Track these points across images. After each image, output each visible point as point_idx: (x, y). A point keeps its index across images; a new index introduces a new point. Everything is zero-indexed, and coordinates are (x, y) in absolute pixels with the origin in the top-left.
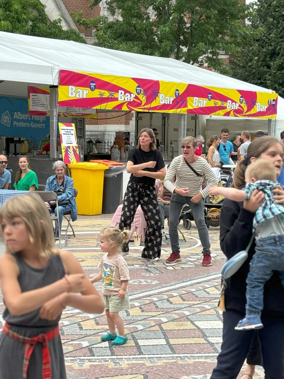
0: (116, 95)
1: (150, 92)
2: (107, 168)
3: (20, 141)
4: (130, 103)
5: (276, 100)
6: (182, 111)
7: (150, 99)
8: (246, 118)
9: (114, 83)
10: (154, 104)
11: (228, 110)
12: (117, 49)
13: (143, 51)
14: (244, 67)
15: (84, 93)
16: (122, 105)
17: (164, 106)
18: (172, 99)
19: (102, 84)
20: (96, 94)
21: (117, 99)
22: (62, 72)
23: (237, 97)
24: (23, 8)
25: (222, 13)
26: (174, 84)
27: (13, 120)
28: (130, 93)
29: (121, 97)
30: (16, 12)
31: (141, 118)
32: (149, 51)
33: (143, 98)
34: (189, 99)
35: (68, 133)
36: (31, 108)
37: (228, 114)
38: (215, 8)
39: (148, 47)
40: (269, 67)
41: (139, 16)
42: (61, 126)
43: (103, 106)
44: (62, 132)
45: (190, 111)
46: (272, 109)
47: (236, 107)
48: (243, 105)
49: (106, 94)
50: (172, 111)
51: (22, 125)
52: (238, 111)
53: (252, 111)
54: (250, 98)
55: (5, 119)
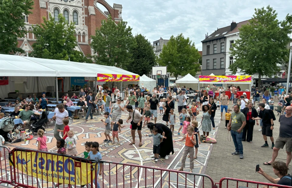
3: (79, 86)
4: (111, 80)
5: (139, 77)
6: (121, 81)
9: (108, 75)
10: (116, 80)
11: (130, 80)
15: (102, 78)
16: (109, 80)
19: (106, 76)
20: (105, 78)
21: (108, 79)
22: (98, 74)
23: (132, 77)
29: (110, 79)
30: (77, 55)
33: (114, 78)
34: (122, 78)
36: (85, 80)
40: (132, 66)
42: (99, 86)
43: (106, 81)
45: (123, 81)
46: (139, 79)
49: (107, 78)
50: (119, 81)
51: (79, 82)
52: (132, 80)
53: (135, 80)
54: (134, 77)
55: (75, 81)
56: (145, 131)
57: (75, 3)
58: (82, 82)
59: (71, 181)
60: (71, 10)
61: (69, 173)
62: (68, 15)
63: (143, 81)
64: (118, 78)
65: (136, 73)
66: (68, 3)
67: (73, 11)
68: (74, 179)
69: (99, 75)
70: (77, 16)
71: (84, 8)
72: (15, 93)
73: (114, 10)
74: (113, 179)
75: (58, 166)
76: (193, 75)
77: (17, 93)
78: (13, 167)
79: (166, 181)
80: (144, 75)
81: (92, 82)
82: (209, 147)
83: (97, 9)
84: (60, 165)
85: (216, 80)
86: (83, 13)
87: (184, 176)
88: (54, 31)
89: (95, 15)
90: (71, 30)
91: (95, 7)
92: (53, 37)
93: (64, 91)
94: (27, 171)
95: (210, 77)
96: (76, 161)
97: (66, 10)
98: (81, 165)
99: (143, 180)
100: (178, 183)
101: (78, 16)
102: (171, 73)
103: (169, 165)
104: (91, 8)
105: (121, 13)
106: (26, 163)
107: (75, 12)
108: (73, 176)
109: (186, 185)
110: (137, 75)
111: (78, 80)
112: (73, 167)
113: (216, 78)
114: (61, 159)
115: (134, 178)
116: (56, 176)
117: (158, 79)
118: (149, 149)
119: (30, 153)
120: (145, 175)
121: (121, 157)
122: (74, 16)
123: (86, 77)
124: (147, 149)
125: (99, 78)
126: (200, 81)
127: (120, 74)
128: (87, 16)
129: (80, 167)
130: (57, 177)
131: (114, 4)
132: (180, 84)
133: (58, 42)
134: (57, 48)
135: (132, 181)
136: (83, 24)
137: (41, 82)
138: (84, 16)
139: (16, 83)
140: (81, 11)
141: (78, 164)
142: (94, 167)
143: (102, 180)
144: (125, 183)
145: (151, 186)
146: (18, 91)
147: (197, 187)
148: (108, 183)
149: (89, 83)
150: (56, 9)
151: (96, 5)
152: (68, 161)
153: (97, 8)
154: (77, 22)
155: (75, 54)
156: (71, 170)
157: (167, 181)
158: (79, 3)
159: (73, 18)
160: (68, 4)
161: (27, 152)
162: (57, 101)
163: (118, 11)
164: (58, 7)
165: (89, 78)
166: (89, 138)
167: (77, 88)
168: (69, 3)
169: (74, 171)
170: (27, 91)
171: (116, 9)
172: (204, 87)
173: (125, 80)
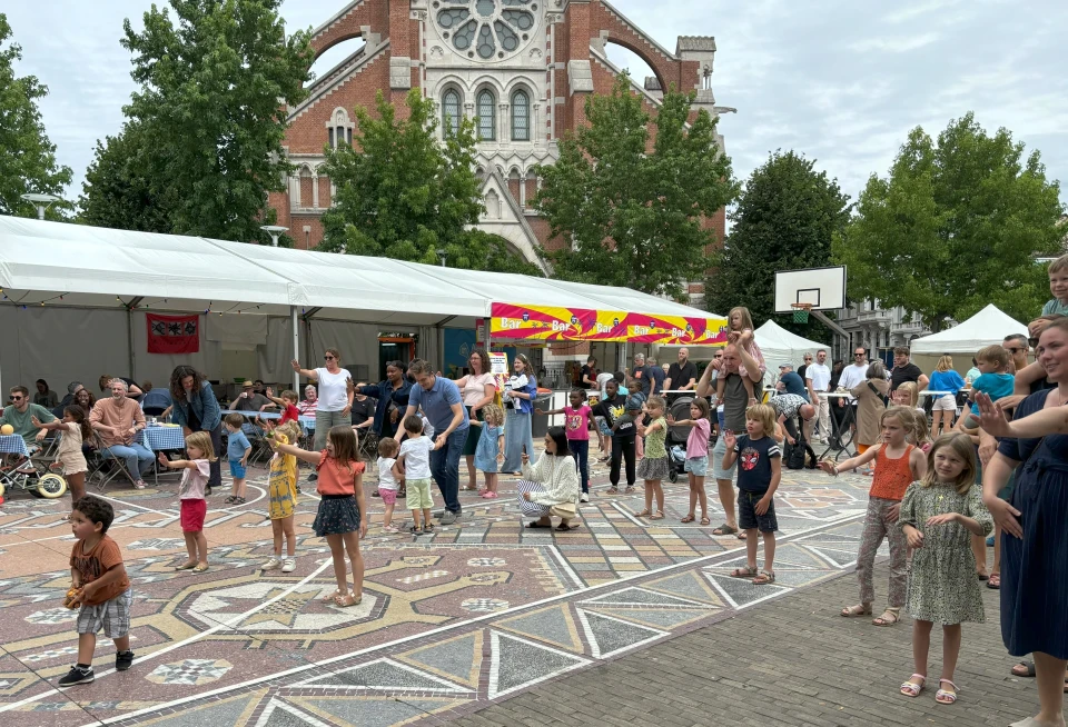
0: (549, 325)
1: (586, 321)
4: (564, 333)
6: (622, 339)
7: (587, 327)
8: (695, 345)
9: (549, 313)
10: (590, 333)
11: (673, 337)
12: (572, 280)
13: (599, 282)
14: (720, 293)
15: (517, 324)
16: (556, 334)
17: (602, 335)
18: (610, 328)
19: (535, 315)
20: (529, 324)
21: (550, 329)
22: (494, 304)
23: (683, 324)
24: (482, 243)
25: (681, 240)
26: (613, 313)
28: (565, 323)
29: (555, 327)
31: (595, 348)
32: (604, 281)
33: (579, 328)
34: (629, 327)
37: (673, 341)
38: (672, 236)
39: (604, 277)
41: (597, 247)
43: (537, 336)
45: (630, 340)
47: (682, 334)
49: (540, 324)
50: (612, 340)
53: (700, 339)
57: (519, 58)
60: (504, 84)
62: (493, 105)
66: (495, 61)
67: (510, 87)
69: (501, 310)
70: (527, 105)
71: (552, 71)
73: (680, 62)
83: (600, 69)
86: (549, 93)
88: (394, 157)
89: (591, 92)
90: (463, 150)
91: (597, 61)
92: (387, 182)
97: (486, 90)
101: (532, 105)
102: (910, 312)
104: (579, 66)
105: (707, 73)
107: (520, 91)
122: (516, 108)
125: (501, 324)
127: (617, 310)
128: (561, 100)
131: (679, 38)
133: (402, 196)
134: (402, 221)
136: (549, 137)
138: (552, 102)
139: (224, 347)
140: (540, 86)
150: (452, 90)
151: (604, 54)
153: (603, 66)
154: (528, 128)
155: (466, 243)
158: (535, 55)
159: (509, 114)
160: (495, 66)
163: (696, 65)
164: (459, 82)
168: (498, 59)
171: (686, 57)
173: (644, 337)
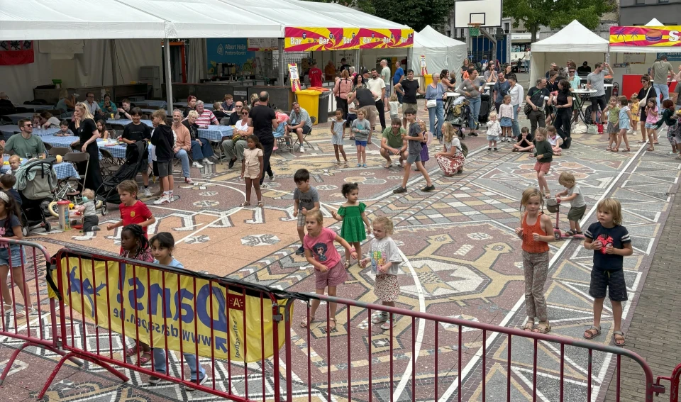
0: (318, 41)
1: (338, 36)
2: (321, 93)
3: (231, 66)
4: (327, 45)
5: (412, 34)
6: (357, 47)
7: (338, 40)
9: (317, 32)
10: (340, 44)
15: (299, 41)
16: (321, 47)
17: (347, 45)
18: (351, 40)
19: (310, 34)
20: (306, 41)
21: (318, 44)
22: (286, 28)
23: (389, 34)
26: (351, 29)
27: (225, 50)
28: (326, 38)
29: (322, 42)
33: (334, 41)
34: (360, 38)
35: (294, 71)
36: (250, 46)
42: (290, 66)
43: (310, 49)
44: (290, 70)
45: (361, 47)
46: (410, 40)
47: (389, 41)
48: (393, 39)
49: (312, 40)
50: (350, 48)
51: (231, 53)
52: (390, 44)
53: (399, 43)
54: (397, 34)
55: (220, 50)
56: (430, 205)
58: (238, 53)
59: (218, 348)
61: (212, 324)
63: (424, 48)
64: (346, 39)
65: (402, 22)
68: (225, 345)
69: (291, 32)
72: (53, 87)
74: (339, 346)
75: (180, 306)
76: (591, 25)
77: (58, 86)
78: (57, 300)
79: (498, 361)
80: (428, 27)
81: (268, 53)
82: (640, 261)
84: (186, 301)
85: (667, 40)
87: (555, 349)
93: (188, 82)
94: (95, 314)
95: (646, 31)
96: (231, 292)
98: (244, 304)
99: (428, 354)
100: (535, 370)
102: (517, 19)
103: (508, 311)
106: (95, 291)
108: (223, 335)
109: (562, 376)
110: (405, 29)
111: (228, 47)
112: (221, 309)
113: (667, 33)
114: (188, 284)
115: (399, 347)
116: (175, 331)
117: (474, 39)
118: (444, 261)
119: (104, 265)
120: (432, 342)
121: (360, 283)
123: (253, 40)
124: (439, 260)
125: (292, 42)
126: (611, 44)
127: (353, 26)
129: (243, 308)
130: (176, 336)
132: (545, 53)
135: (394, 358)
137: (124, 55)
139: (53, 57)
141: (236, 299)
142: (282, 310)
143: (305, 350)
144: (373, 363)
145: (451, 374)
146: (59, 82)
147: (597, 384)
148: (321, 360)
149: (261, 57)
152: (209, 290)
156: (216, 318)
157: (502, 363)
161: (95, 262)
162: (169, 112)
165: (262, 40)
166: (264, 221)
167: (226, 72)
169: (225, 321)
170: (85, 82)
172: (627, 64)
173: (368, 44)
